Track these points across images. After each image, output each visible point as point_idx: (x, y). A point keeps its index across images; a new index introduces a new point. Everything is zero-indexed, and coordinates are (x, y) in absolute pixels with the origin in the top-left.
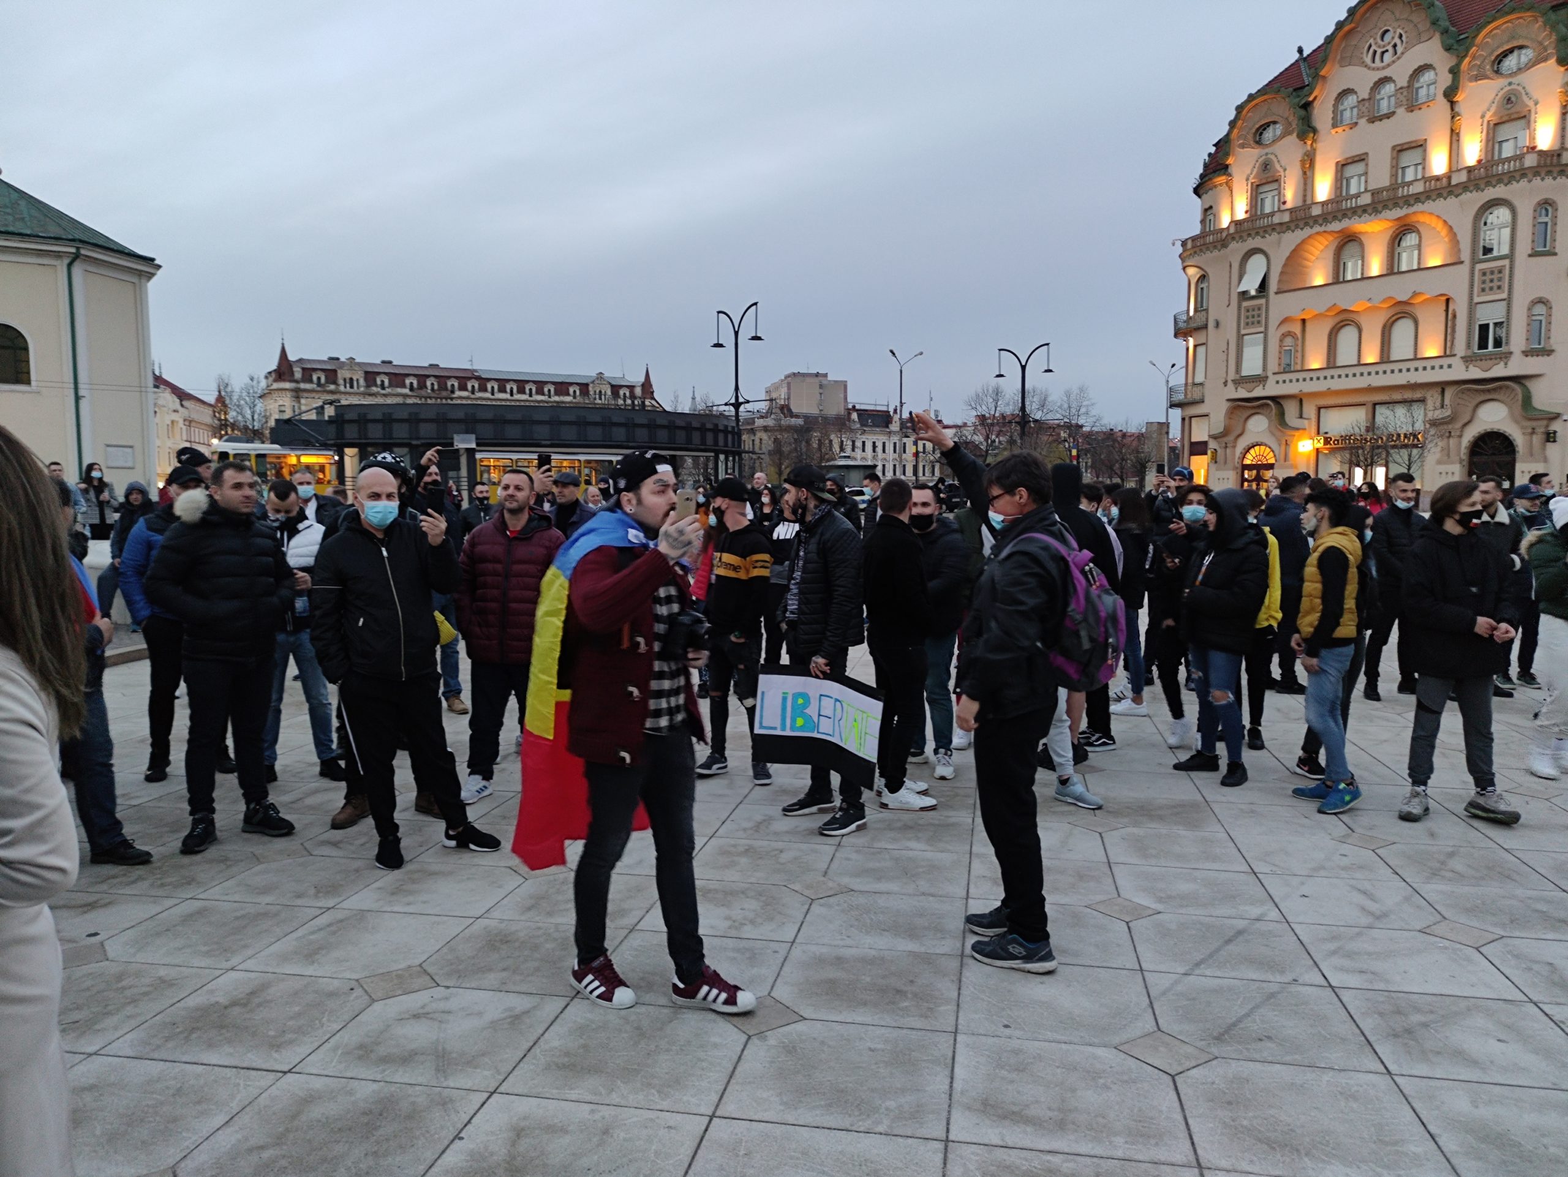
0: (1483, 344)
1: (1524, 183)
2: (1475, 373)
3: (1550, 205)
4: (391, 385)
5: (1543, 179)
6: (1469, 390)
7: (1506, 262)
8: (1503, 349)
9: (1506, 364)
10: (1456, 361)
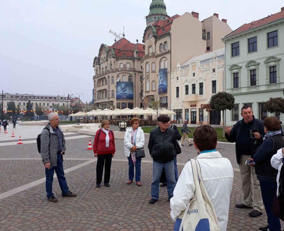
0: (109, 96)
2: (108, 101)
4: (16, 98)
5: (112, 73)
9: (110, 99)
10: (107, 98)
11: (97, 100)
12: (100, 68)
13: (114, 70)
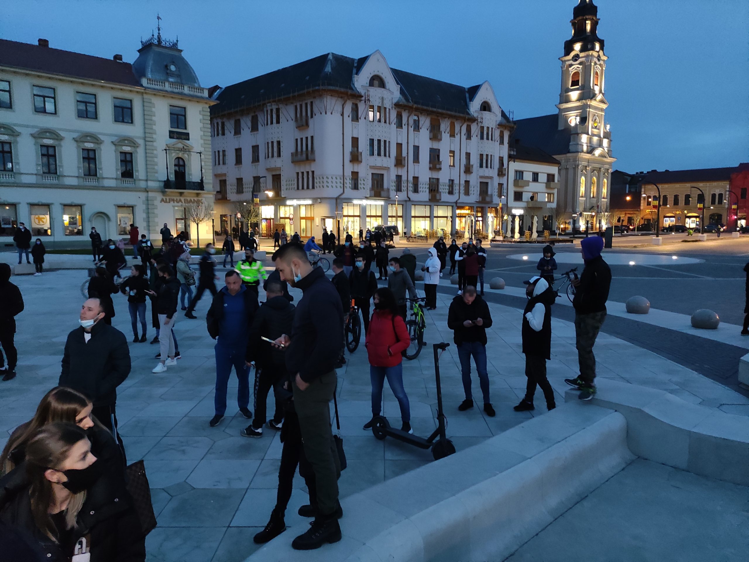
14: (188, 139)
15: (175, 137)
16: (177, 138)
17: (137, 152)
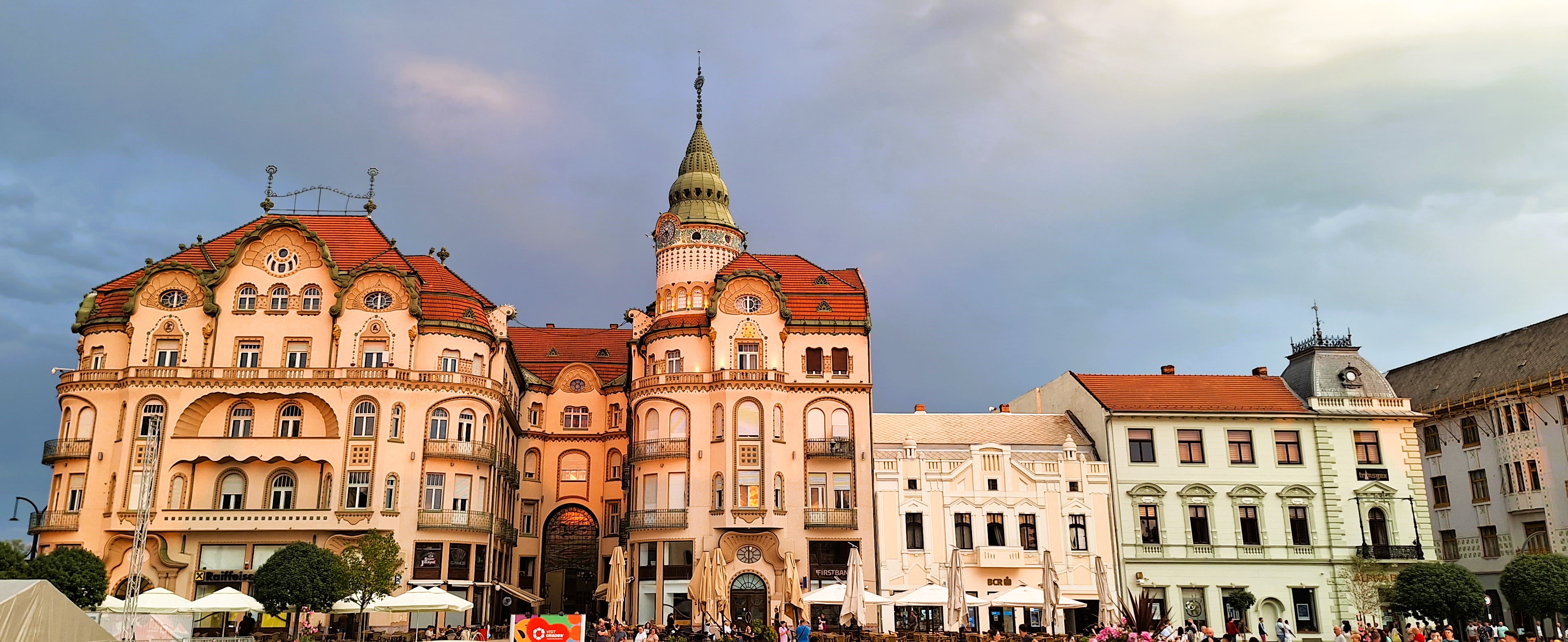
0: (351, 503)
1: (386, 388)
2: (345, 526)
3: (401, 407)
5: (398, 388)
6: (338, 538)
7: (372, 443)
8: (367, 509)
9: (369, 520)
10: (330, 515)
11: (161, 515)
12: (209, 335)
13: (414, 376)
14: (1387, 479)
15: (1367, 478)
16: (1370, 479)
17: (1312, 506)
